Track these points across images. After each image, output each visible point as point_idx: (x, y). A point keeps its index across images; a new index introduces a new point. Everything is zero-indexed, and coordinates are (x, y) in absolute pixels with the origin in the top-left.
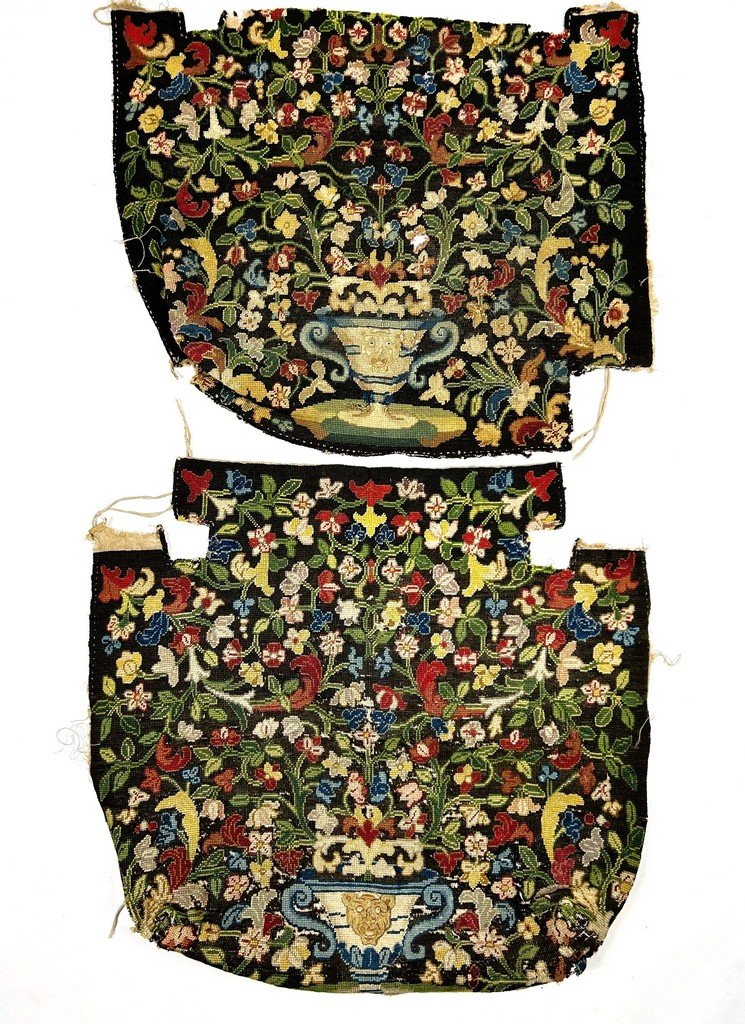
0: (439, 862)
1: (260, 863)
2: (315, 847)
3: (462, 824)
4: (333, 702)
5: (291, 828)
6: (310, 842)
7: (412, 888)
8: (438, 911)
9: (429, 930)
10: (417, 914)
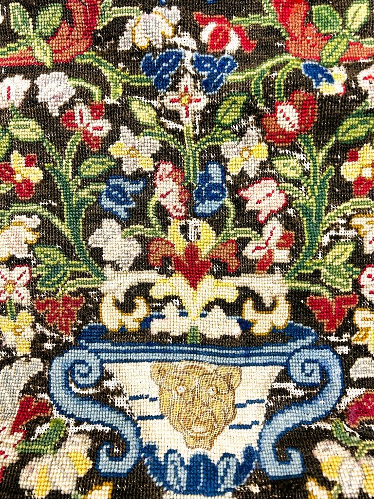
0: (316, 312)
1: (14, 318)
2: (104, 289)
3: (357, 247)
4: (124, 45)
5: (62, 260)
6: (94, 282)
7: (269, 354)
8: (315, 392)
9: (302, 422)
10: (279, 397)
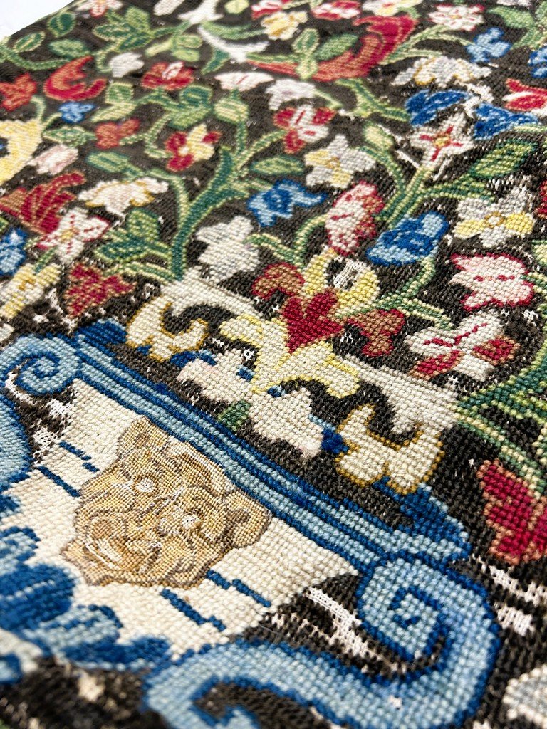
1: (38, 270)
2: (167, 288)
4: (400, 80)
5: (151, 237)
7: (344, 529)
8: (394, 667)
9: (314, 703)
10: (306, 622)
